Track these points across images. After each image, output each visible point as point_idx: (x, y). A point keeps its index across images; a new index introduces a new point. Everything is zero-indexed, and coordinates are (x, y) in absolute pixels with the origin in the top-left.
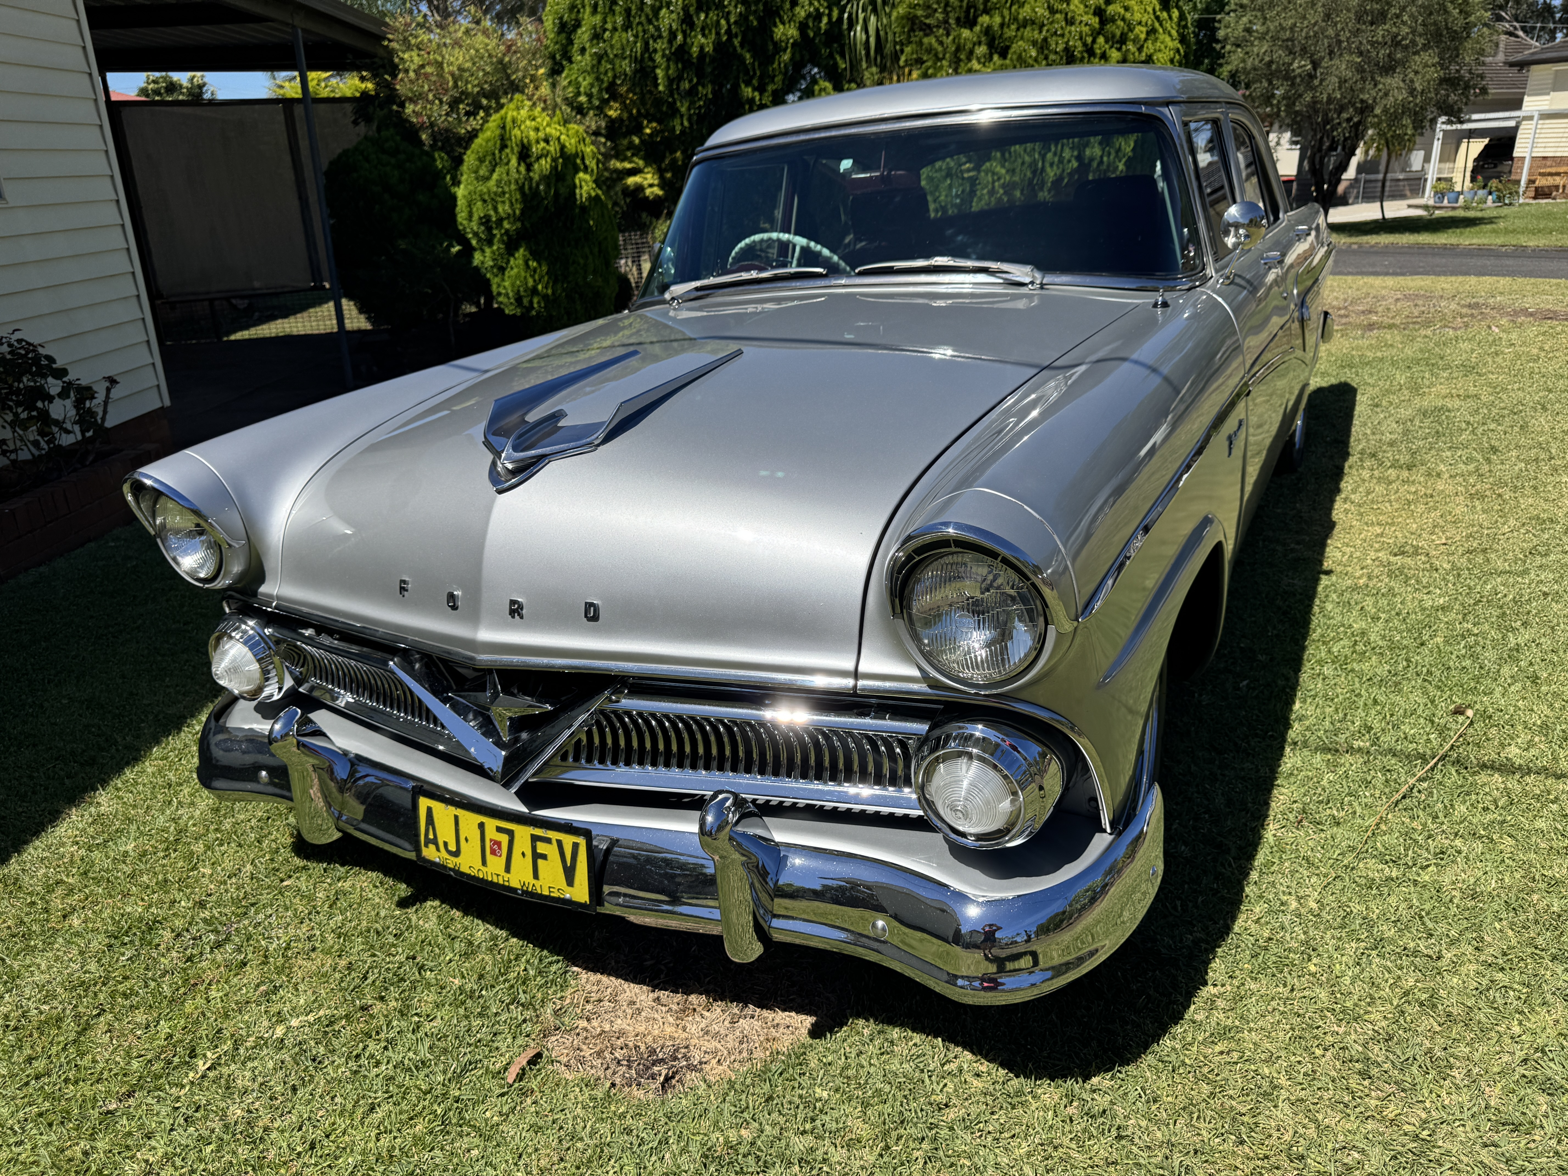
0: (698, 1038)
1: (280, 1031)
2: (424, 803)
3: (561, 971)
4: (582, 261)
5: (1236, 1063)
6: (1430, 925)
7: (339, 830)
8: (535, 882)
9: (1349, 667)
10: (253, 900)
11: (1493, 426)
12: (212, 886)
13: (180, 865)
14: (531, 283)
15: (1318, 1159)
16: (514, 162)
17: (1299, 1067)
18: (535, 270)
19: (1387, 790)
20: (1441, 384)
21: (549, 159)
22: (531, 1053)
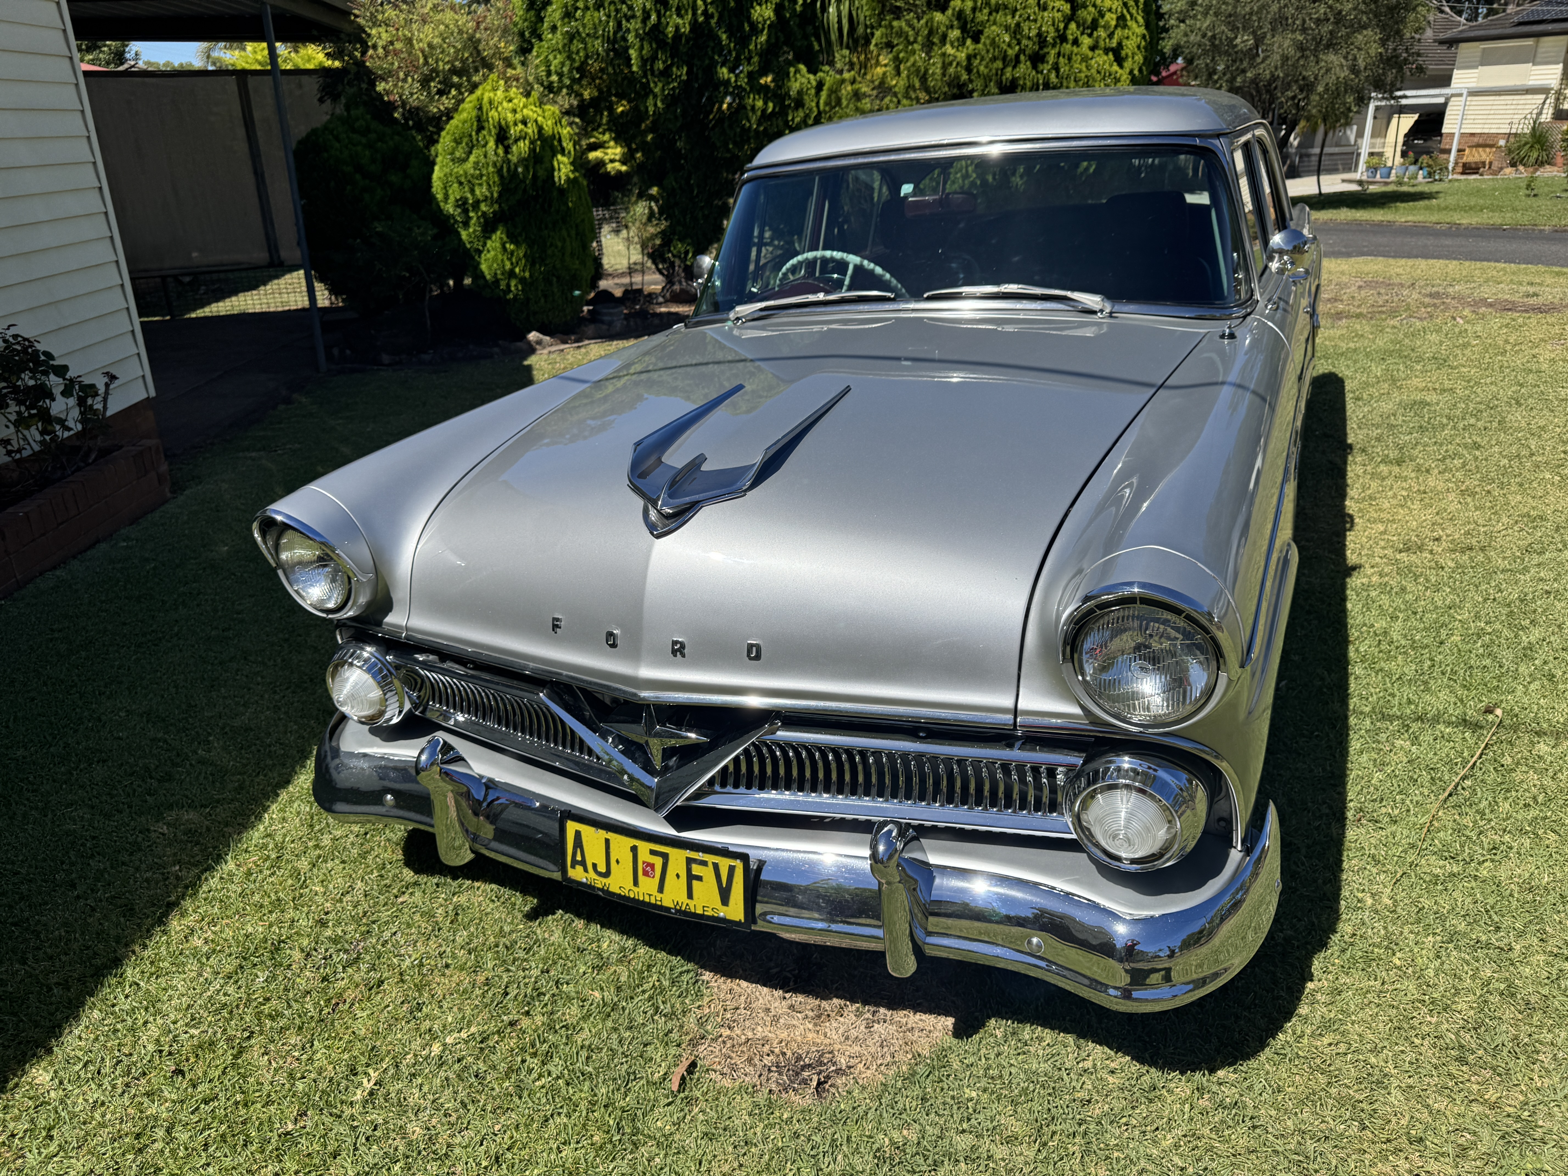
0: (840, 1043)
1: (436, 1048)
2: (572, 827)
3: (693, 980)
4: (559, 244)
5: (1346, 1054)
6: (1496, 918)
7: (473, 851)
8: (689, 901)
9: (1377, 666)
10: (374, 918)
11: (1472, 421)
12: (329, 905)
13: (290, 882)
14: (508, 266)
15: (1435, 1141)
16: (492, 144)
17: (1403, 1056)
18: (512, 253)
19: (1434, 788)
20: (1416, 377)
21: (527, 142)
22: (686, 1064)
